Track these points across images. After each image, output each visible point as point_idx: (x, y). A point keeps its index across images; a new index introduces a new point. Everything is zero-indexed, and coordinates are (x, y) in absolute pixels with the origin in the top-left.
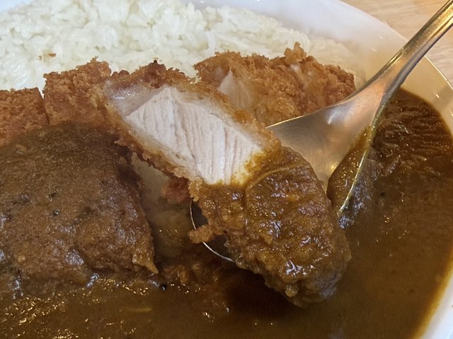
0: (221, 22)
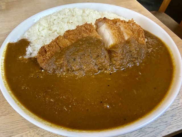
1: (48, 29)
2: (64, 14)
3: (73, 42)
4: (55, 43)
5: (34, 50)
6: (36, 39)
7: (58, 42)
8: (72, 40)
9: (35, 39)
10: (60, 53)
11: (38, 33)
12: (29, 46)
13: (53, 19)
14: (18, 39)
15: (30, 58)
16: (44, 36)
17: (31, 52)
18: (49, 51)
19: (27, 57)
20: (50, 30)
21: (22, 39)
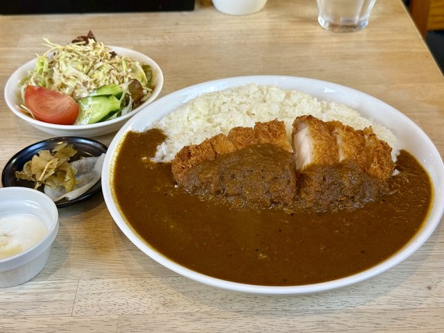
0: (330, 109)
1: (206, 119)
2: (245, 95)
3: (240, 148)
4: (209, 144)
5: (170, 152)
6: (178, 133)
7: (214, 143)
8: (240, 144)
9: (176, 133)
10: (213, 161)
11: (186, 124)
12: (163, 143)
13: (222, 102)
14: (147, 127)
15: (160, 164)
16: (195, 130)
17: (165, 153)
18: (195, 155)
19: (155, 160)
20: (209, 121)
21: (154, 129)
